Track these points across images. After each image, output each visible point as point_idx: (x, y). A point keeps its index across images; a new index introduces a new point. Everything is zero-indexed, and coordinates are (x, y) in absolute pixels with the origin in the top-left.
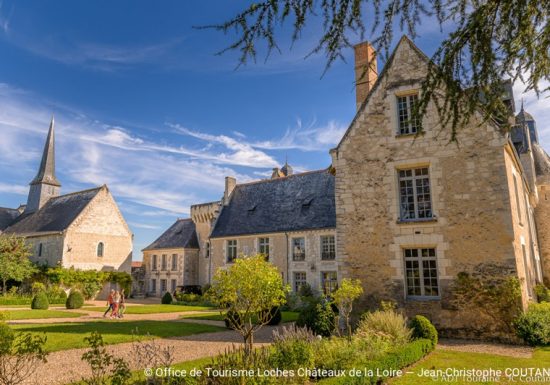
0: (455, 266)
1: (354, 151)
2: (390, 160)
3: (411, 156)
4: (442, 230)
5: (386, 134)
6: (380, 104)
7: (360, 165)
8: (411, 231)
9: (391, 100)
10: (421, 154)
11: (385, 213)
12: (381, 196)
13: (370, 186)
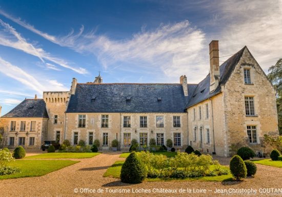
0: (263, 132)
1: (230, 87)
2: (243, 92)
3: (250, 92)
4: (259, 120)
5: (241, 82)
6: (239, 70)
7: (233, 92)
8: (250, 120)
9: (242, 69)
10: (252, 92)
11: (241, 112)
12: (240, 106)
13: (236, 101)
